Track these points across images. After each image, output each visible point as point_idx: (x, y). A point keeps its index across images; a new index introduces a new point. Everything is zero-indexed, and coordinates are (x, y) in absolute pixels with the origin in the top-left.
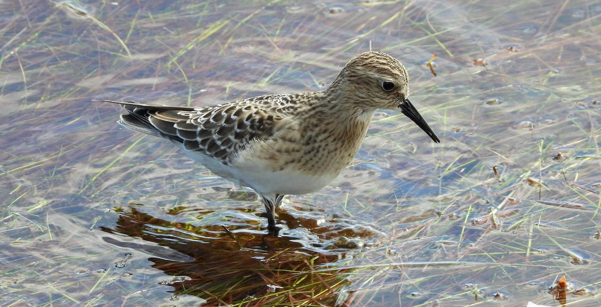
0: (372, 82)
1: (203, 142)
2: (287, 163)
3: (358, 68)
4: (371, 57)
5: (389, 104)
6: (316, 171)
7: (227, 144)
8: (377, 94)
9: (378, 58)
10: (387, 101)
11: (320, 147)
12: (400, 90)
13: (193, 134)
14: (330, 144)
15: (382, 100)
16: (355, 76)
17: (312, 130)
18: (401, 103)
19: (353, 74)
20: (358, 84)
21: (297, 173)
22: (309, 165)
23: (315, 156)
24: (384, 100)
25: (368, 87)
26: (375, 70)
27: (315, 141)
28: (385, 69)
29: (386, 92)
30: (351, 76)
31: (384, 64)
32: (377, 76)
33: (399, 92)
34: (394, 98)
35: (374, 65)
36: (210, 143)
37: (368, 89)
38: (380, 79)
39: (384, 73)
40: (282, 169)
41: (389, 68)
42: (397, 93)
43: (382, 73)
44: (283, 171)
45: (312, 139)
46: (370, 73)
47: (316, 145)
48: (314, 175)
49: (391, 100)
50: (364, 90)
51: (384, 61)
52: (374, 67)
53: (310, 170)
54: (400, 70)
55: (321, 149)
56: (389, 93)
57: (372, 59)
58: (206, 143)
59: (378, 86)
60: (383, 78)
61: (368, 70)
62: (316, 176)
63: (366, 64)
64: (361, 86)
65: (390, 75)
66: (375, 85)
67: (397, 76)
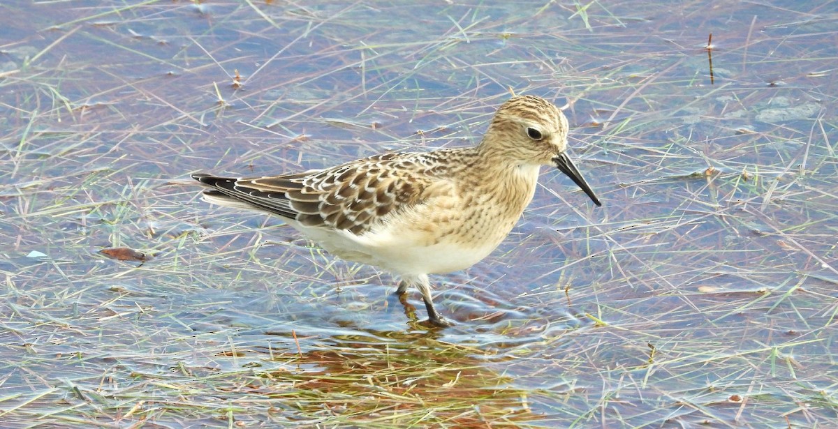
0: (516, 128)
1: (330, 218)
2: (443, 235)
5: (540, 157)
6: (476, 243)
7: (364, 219)
8: (523, 143)
10: (536, 153)
11: (482, 210)
12: (551, 139)
13: (314, 206)
14: (492, 207)
15: (530, 151)
16: (498, 122)
17: (473, 190)
18: (555, 157)
20: (502, 130)
21: (454, 246)
22: (469, 236)
23: (477, 223)
24: (532, 152)
25: (511, 134)
26: (519, 113)
27: (476, 204)
28: (530, 113)
29: (533, 141)
30: (496, 122)
31: (530, 107)
32: (520, 120)
33: (550, 142)
34: (543, 149)
35: (519, 107)
36: (340, 218)
37: (511, 136)
38: (525, 124)
39: (529, 118)
40: (436, 242)
42: (548, 143)
43: (527, 118)
44: (438, 244)
45: (473, 201)
46: (514, 117)
47: (478, 208)
48: (473, 248)
49: (541, 152)
50: (508, 138)
51: (534, 105)
52: (519, 110)
53: (470, 241)
54: (551, 116)
55: (483, 213)
56: (537, 143)
58: (334, 218)
59: (523, 133)
60: (527, 123)
61: (511, 113)
62: (475, 249)
63: (510, 107)
64: (504, 133)
65: (535, 119)
66: (519, 131)
67: (544, 122)
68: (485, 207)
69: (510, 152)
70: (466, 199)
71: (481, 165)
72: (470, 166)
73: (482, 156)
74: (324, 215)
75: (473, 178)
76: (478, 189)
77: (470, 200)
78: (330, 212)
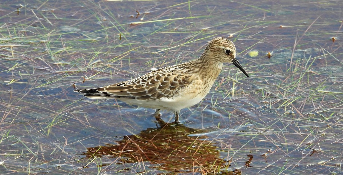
0: (221, 50)
1: (153, 95)
3: (215, 45)
4: (219, 40)
5: (228, 60)
8: (223, 56)
9: (222, 40)
10: (227, 59)
15: (225, 58)
16: (213, 48)
18: (233, 60)
19: (212, 48)
20: (215, 51)
24: (226, 58)
26: (222, 45)
28: (226, 45)
31: (226, 42)
32: (223, 47)
33: (232, 55)
34: (230, 57)
36: (158, 95)
37: (219, 54)
39: (226, 46)
41: (228, 44)
46: (220, 46)
51: (226, 41)
52: (222, 44)
54: (232, 45)
56: (228, 55)
57: (220, 40)
58: (155, 95)
59: (224, 52)
60: (226, 48)
63: (218, 43)
64: (216, 53)
65: (228, 47)
66: (222, 51)
67: (232, 48)
68: (210, 82)
69: (217, 59)
70: (204, 81)
71: (205, 66)
72: (201, 68)
73: (205, 63)
74: (150, 95)
75: (204, 73)
76: (207, 77)
77: (206, 81)
78: (152, 93)
